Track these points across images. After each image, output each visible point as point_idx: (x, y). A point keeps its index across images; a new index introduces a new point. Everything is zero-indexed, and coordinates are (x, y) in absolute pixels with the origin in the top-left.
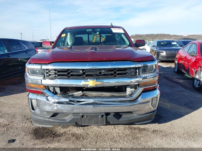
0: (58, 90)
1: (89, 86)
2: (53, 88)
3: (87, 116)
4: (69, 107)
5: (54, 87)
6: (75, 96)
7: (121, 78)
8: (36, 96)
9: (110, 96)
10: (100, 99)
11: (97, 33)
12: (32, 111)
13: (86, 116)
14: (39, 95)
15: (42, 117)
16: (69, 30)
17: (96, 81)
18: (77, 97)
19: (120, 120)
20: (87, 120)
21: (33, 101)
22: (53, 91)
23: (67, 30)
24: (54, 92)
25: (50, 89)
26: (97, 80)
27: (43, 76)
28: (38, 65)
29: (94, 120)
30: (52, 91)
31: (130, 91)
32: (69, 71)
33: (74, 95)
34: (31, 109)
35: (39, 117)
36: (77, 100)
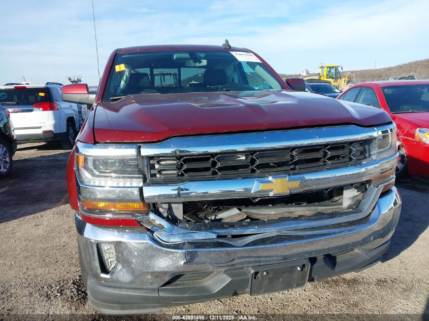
0: (178, 211)
1: (271, 194)
2: (166, 206)
3: (267, 273)
4: (223, 255)
5: (169, 204)
6: (227, 221)
7: (342, 167)
8: (116, 233)
9: (315, 215)
10: (294, 225)
11: (202, 62)
12: (103, 275)
13: (265, 273)
14: (127, 231)
15: (138, 291)
16: (128, 54)
17: (289, 180)
18: (232, 225)
19: (336, 271)
20: (266, 282)
21: (105, 248)
22: (168, 216)
23: (125, 54)
24: (170, 217)
25: (161, 210)
26: (291, 177)
27: (141, 176)
28: (125, 148)
29: (284, 280)
30: (165, 215)
31: (350, 198)
32: (215, 159)
33: (221, 219)
34: (99, 270)
35: (123, 290)
36: (235, 232)
